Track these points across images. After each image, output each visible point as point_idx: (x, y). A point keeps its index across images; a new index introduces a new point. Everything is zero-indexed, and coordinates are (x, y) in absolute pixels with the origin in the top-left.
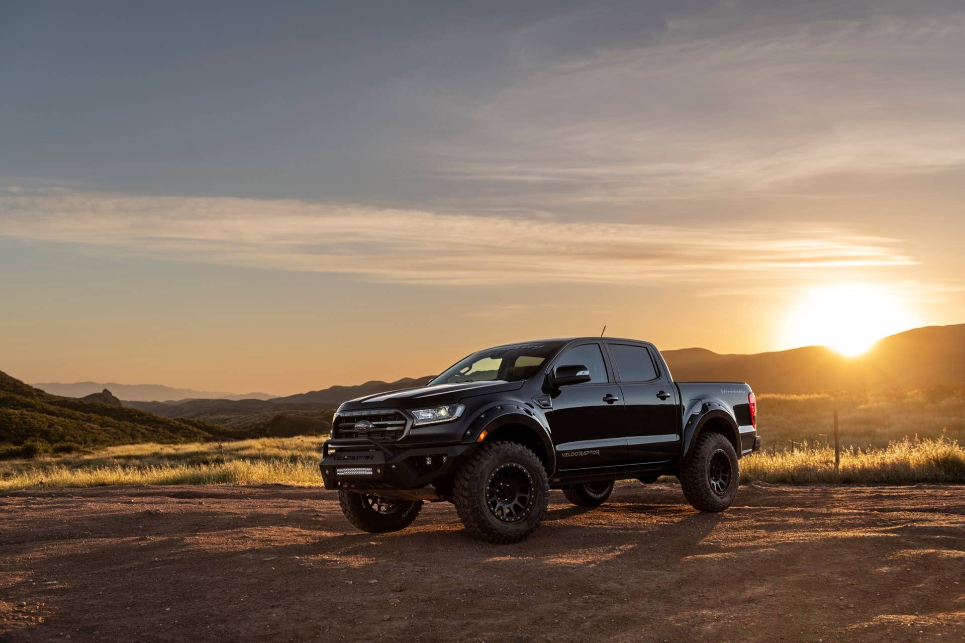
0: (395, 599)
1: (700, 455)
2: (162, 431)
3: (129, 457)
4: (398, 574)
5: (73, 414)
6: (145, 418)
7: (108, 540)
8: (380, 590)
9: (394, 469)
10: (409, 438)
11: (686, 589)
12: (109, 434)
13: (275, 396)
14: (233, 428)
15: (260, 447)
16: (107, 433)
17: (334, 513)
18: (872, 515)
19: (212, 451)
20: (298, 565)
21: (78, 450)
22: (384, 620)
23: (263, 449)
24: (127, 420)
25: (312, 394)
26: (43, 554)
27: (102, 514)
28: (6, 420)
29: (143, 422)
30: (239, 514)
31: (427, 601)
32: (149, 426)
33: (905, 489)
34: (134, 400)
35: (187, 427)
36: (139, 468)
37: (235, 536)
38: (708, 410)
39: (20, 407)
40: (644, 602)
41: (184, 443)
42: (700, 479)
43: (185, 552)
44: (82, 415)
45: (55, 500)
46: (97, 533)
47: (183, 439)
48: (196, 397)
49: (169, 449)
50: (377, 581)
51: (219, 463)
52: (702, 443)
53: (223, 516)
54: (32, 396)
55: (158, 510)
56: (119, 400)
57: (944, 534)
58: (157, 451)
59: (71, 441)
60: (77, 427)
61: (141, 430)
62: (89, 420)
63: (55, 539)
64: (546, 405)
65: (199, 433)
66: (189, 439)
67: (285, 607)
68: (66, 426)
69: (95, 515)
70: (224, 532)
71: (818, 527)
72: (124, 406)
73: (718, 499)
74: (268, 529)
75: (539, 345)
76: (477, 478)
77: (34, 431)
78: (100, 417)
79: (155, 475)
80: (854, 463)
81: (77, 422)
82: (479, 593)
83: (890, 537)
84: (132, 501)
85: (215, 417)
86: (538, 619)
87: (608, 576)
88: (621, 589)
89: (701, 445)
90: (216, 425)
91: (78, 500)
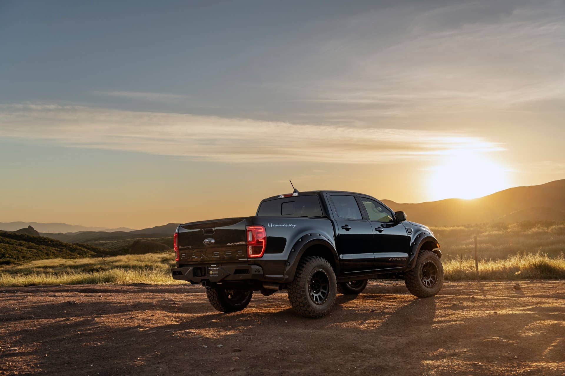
0: (235, 357)
2: (66, 251)
3: (46, 267)
4: (234, 341)
6: (54, 243)
7: (46, 321)
8: (225, 351)
11: (413, 348)
13: (134, 229)
14: (109, 249)
15: (126, 260)
16: (31, 253)
17: (185, 302)
18: (512, 300)
19: (97, 263)
20: (171, 336)
21: (14, 263)
22: (230, 371)
23: (128, 261)
24: (43, 245)
25: (156, 228)
26: (5, 330)
27: (39, 304)
29: (53, 246)
30: (125, 303)
31: (256, 358)
32: (57, 248)
33: (523, 283)
34: (48, 232)
35: (80, 248)
36: (56, 274)
37: (126, 317)
40: (389, 357)
41: (79, 258)
43: (96, 328)
44: (16, 242)
45: (7, 295)
46: (38, 316)
47: (78, 255)
48: (85, 231)
49: (70, 262)
50: (222, 346)
51: (105, 271)
53: (116, 305)
55: (75, 301)
56: (38, 232)
57: (560, 312)
58: (63, 263)
59: (10, 258)
61: (52, 250)
62: (20, 245)
63: (11, 320)
65: (88, 252)
66: (82, 256)
67: (166, 363)
68: (6, 249)
69: (35, 305)
70: (118, 314)
71: (482, 308)
72: (41, 236)
74: (145, 312)
78: (27, 243)
79: (66, 278)
80: (487, 267)
81: (13, 246)
82: (287, 352)
83: (528, 313)
84: (56, 295)
85: (97, 242)
86: (326, 368)
87: (364, 340)
88: (373, 349)
90: (98, 247)
91: (21, 295)
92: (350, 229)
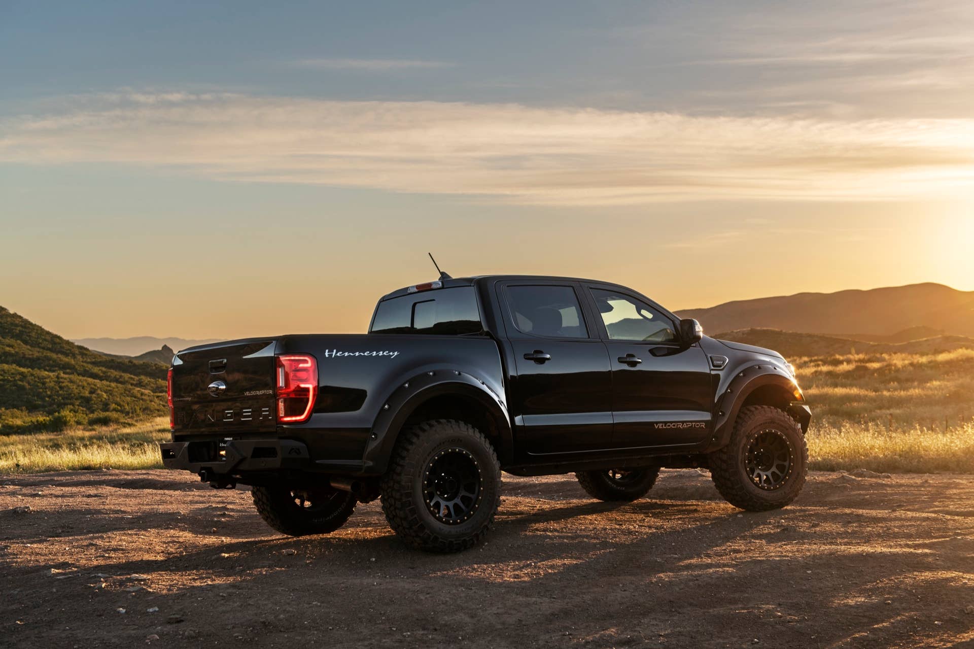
5: (121, 377)
44: (132, 378)
54: (74, 356)
55: (28, 507)
60: (125, 393)
68: (111, 392)
78: (153, 380)
82: (272, 627)
92: (548, 359)
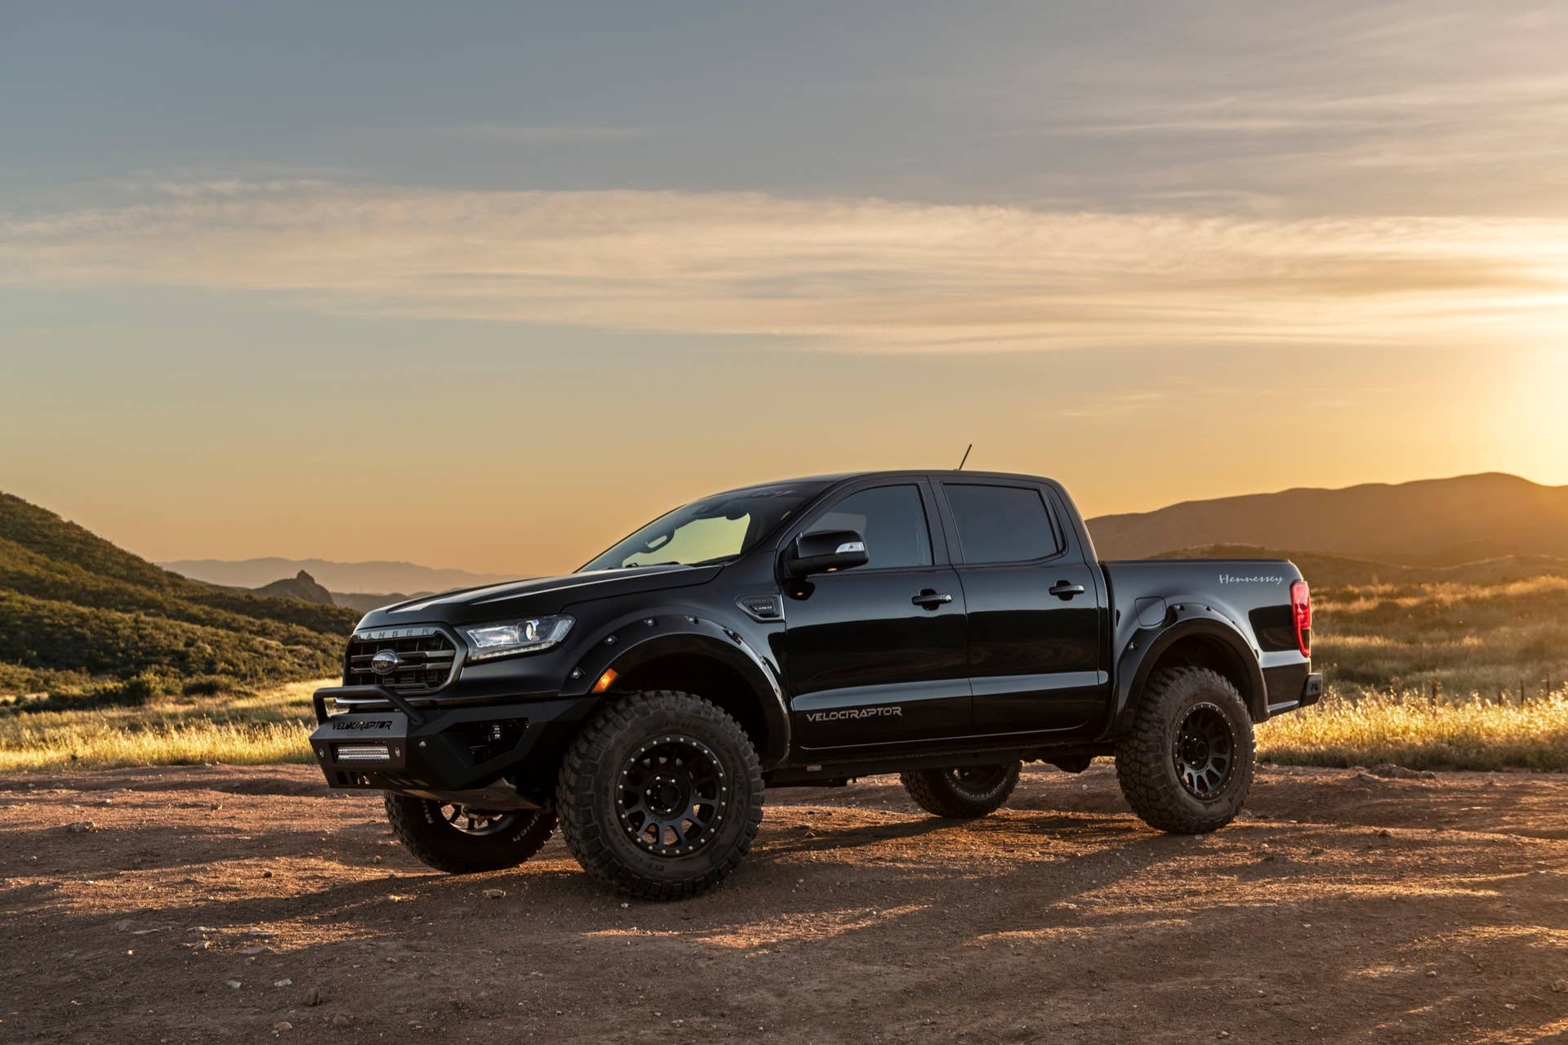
1: (1155, 715)
5: (234, 620)
9: (422, 747)
10: (460, 686)
12: (298, 659)
16: (295, 656)
21: (227, 689)
28: (107, 632)
38: (1176, 620)
39: (135, 607)
42: (1153, 766)
44: (250, 623)
50: (289, 983)
52: (1161, 689)
54: (161, 588)
56: (327, 592)
59: (223, 673)
60: (240, 645)
62: (263, 632)
64: (769, 616)
68: (218, 644)
72: (333, 603)
73: (1199, 806)
75: (784, 490)
76: (595, 767)
77: (159, 652)
78: (283, 625)
81: (239, 635)
89: (1159, 694)
